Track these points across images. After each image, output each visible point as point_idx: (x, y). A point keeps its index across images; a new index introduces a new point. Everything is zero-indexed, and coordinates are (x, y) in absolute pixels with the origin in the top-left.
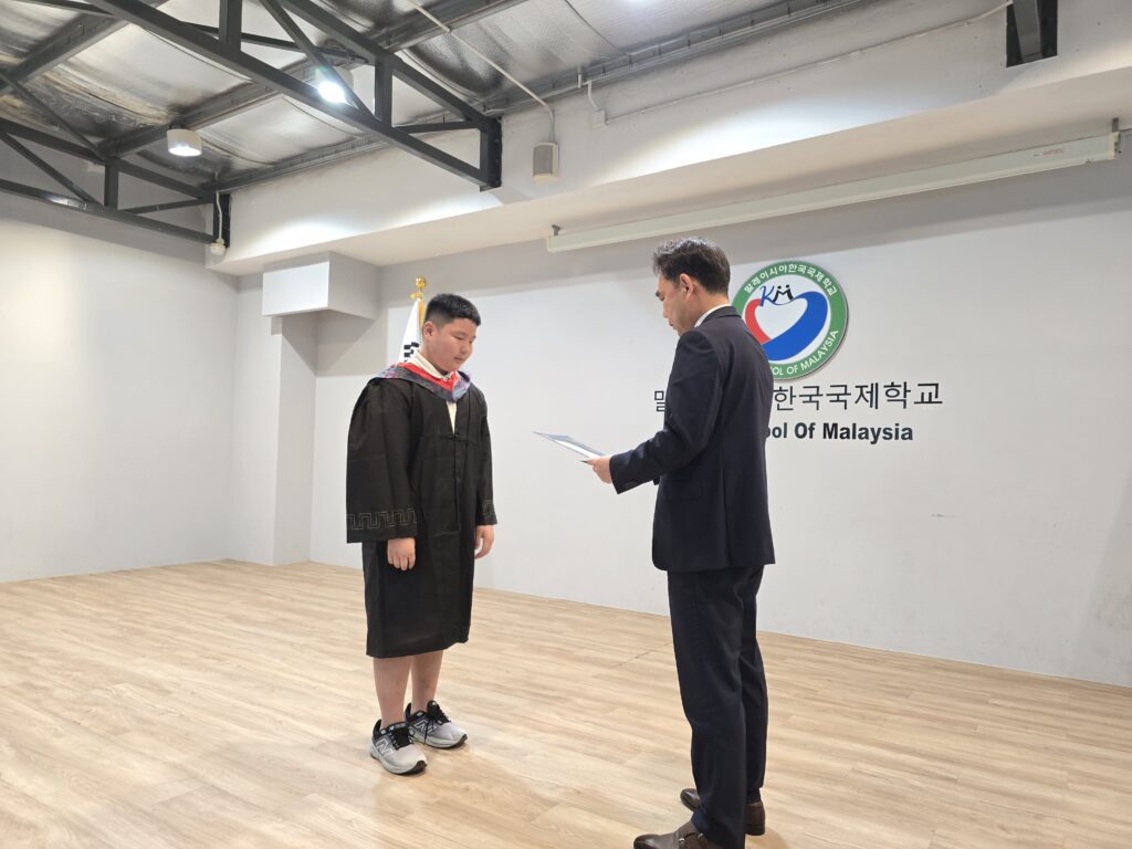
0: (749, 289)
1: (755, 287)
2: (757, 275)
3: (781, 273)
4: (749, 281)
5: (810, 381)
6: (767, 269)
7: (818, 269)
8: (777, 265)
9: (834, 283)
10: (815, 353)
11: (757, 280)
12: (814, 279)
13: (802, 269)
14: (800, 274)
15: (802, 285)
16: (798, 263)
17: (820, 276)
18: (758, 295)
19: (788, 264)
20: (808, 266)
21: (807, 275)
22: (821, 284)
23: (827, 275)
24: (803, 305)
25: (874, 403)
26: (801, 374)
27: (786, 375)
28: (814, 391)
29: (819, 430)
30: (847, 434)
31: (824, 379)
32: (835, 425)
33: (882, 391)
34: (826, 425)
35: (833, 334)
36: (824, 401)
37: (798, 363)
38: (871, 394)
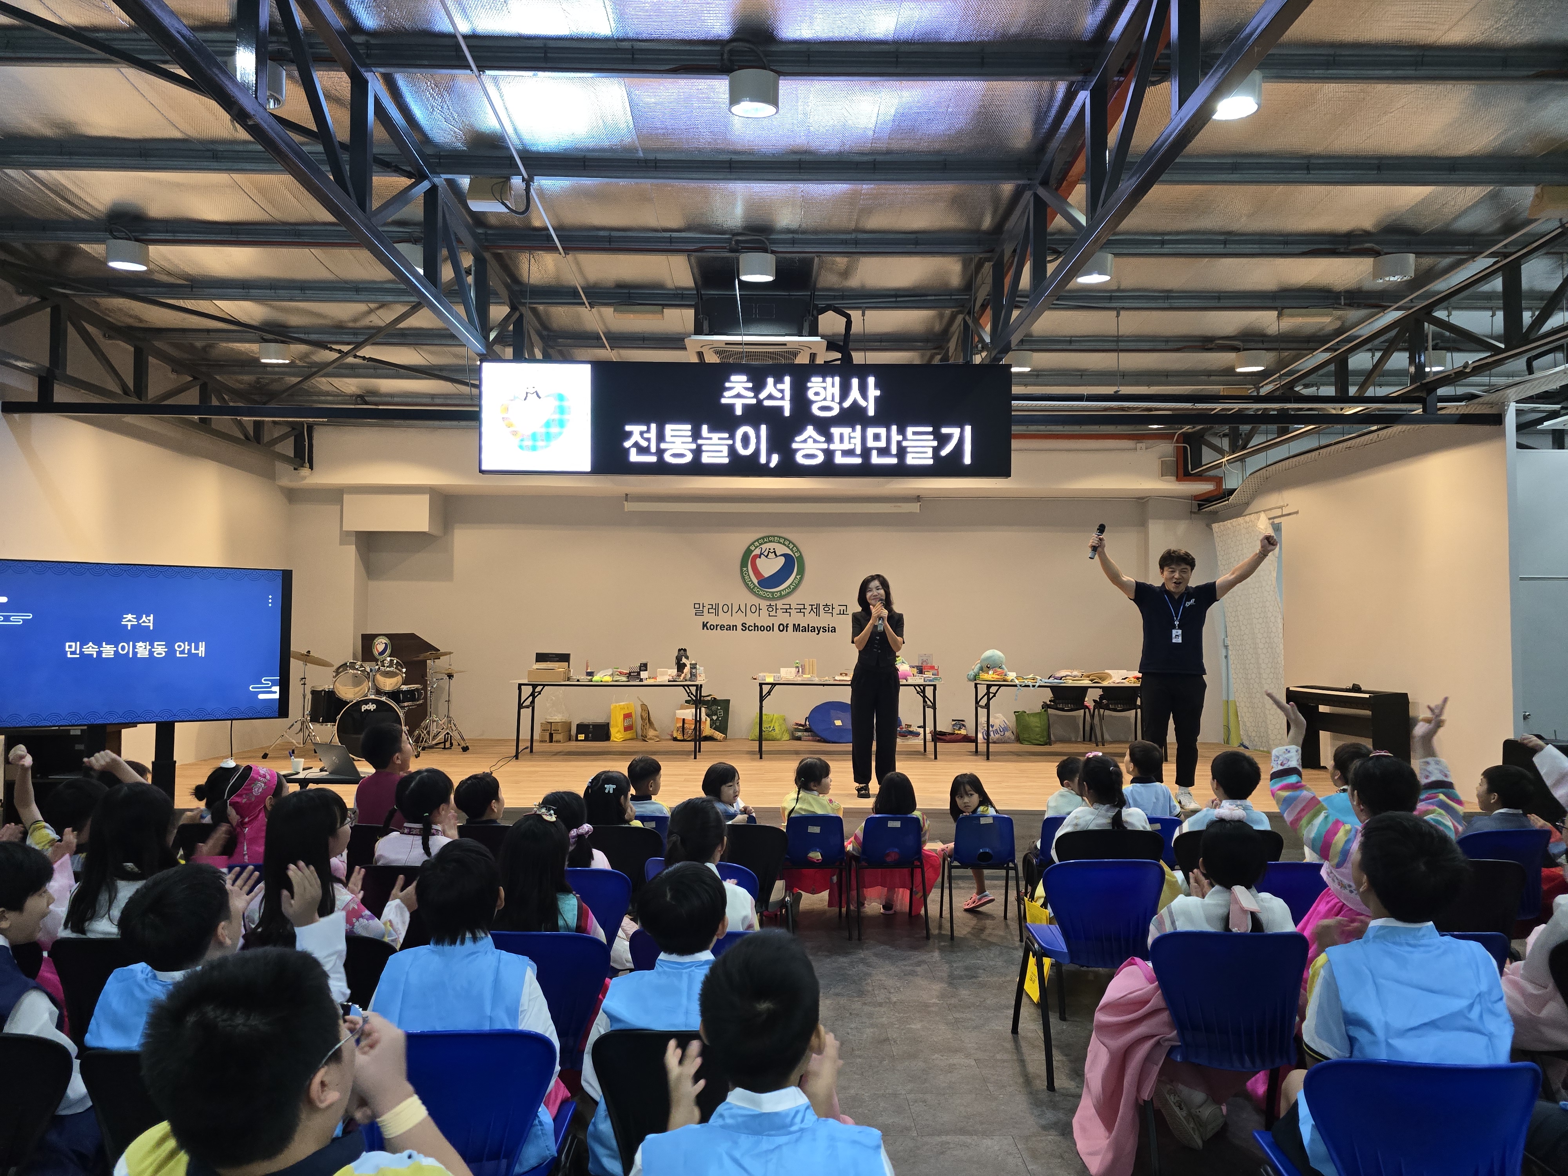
0: (752, 548)
1: (756, 547)
2: (757, 540)
3: (771, 541)
4: (753, 544)
5: (785, 601)
6: (763, 538)
7: (790, 542)
8: (768, 537)
9: (798, 550)
10: (789, 586)
11: (757, 544)
12: (788, 547)
13: (782, 540)
14: (781, 543)
15: (782, 549)
16: (780, 537)
17: (791, 546)
18: (757, 552)
19: (774, 537)
20: (785, 539)
21: (784, 544)
22: (791, 550)
23: (795, 546)
24: (782, 560)
25: (818, 614)
26: (782, 597)
27: (773, 597)
28: (788, 607)
29: (791, 628)
30: (805, 630)
31: (793, 600)
32: (799, 625)
33: (822, 608)
34: (794, 625)
35: (798, 577)
36: (793, 612)
37: (780, 591)
38: (816, 609)
